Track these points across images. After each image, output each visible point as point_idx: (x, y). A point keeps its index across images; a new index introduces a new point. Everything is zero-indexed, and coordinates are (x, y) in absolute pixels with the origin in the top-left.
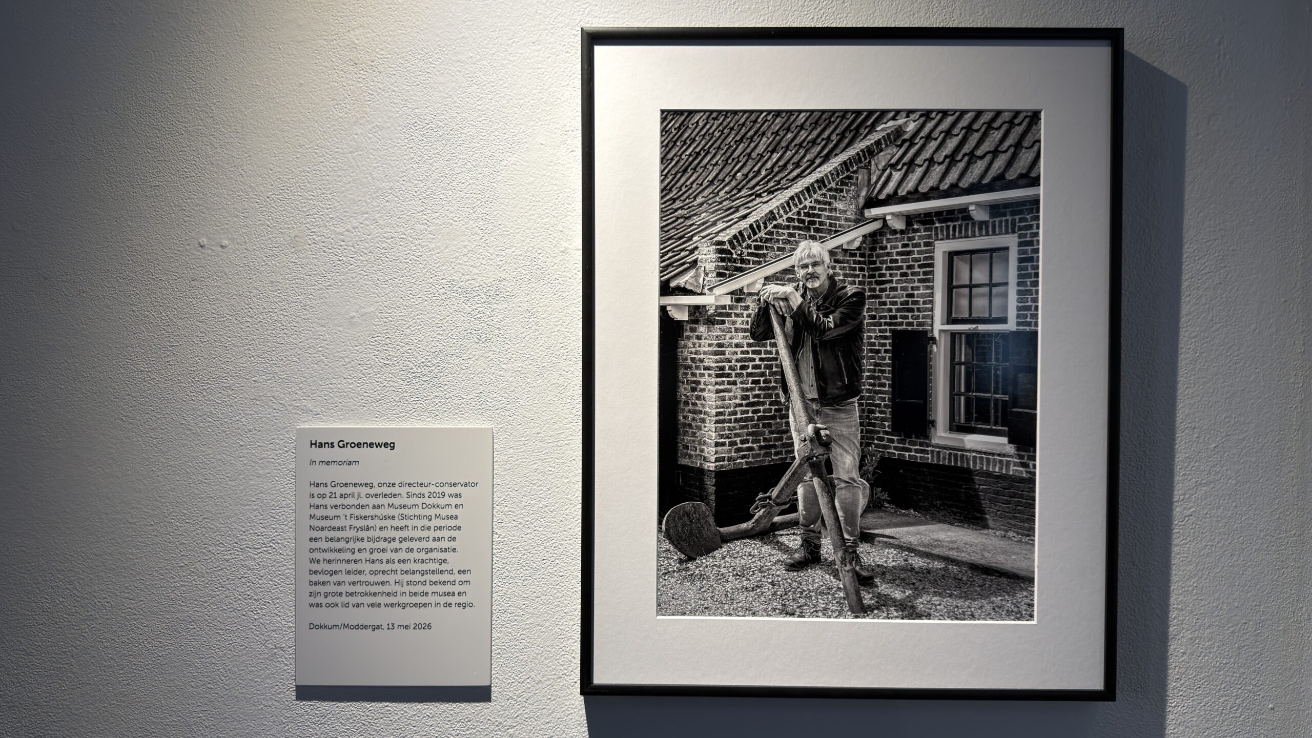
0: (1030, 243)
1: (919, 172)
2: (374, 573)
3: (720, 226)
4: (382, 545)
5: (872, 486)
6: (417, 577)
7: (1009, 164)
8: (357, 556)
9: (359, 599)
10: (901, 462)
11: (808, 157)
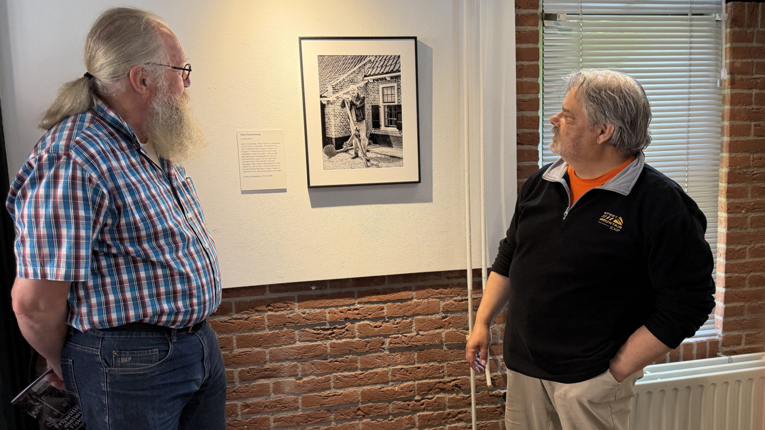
0: (399, 85)
1: (375, 69)
2: (258, 164)
3: (333, 82)
4: (259, 158)
5: (369, 140)
6: (268, 165)
7: (394, 67)
8: (254, 160)
9: (255, 170)
10: (375, 134)
11: (351, 66)
